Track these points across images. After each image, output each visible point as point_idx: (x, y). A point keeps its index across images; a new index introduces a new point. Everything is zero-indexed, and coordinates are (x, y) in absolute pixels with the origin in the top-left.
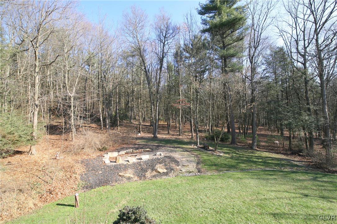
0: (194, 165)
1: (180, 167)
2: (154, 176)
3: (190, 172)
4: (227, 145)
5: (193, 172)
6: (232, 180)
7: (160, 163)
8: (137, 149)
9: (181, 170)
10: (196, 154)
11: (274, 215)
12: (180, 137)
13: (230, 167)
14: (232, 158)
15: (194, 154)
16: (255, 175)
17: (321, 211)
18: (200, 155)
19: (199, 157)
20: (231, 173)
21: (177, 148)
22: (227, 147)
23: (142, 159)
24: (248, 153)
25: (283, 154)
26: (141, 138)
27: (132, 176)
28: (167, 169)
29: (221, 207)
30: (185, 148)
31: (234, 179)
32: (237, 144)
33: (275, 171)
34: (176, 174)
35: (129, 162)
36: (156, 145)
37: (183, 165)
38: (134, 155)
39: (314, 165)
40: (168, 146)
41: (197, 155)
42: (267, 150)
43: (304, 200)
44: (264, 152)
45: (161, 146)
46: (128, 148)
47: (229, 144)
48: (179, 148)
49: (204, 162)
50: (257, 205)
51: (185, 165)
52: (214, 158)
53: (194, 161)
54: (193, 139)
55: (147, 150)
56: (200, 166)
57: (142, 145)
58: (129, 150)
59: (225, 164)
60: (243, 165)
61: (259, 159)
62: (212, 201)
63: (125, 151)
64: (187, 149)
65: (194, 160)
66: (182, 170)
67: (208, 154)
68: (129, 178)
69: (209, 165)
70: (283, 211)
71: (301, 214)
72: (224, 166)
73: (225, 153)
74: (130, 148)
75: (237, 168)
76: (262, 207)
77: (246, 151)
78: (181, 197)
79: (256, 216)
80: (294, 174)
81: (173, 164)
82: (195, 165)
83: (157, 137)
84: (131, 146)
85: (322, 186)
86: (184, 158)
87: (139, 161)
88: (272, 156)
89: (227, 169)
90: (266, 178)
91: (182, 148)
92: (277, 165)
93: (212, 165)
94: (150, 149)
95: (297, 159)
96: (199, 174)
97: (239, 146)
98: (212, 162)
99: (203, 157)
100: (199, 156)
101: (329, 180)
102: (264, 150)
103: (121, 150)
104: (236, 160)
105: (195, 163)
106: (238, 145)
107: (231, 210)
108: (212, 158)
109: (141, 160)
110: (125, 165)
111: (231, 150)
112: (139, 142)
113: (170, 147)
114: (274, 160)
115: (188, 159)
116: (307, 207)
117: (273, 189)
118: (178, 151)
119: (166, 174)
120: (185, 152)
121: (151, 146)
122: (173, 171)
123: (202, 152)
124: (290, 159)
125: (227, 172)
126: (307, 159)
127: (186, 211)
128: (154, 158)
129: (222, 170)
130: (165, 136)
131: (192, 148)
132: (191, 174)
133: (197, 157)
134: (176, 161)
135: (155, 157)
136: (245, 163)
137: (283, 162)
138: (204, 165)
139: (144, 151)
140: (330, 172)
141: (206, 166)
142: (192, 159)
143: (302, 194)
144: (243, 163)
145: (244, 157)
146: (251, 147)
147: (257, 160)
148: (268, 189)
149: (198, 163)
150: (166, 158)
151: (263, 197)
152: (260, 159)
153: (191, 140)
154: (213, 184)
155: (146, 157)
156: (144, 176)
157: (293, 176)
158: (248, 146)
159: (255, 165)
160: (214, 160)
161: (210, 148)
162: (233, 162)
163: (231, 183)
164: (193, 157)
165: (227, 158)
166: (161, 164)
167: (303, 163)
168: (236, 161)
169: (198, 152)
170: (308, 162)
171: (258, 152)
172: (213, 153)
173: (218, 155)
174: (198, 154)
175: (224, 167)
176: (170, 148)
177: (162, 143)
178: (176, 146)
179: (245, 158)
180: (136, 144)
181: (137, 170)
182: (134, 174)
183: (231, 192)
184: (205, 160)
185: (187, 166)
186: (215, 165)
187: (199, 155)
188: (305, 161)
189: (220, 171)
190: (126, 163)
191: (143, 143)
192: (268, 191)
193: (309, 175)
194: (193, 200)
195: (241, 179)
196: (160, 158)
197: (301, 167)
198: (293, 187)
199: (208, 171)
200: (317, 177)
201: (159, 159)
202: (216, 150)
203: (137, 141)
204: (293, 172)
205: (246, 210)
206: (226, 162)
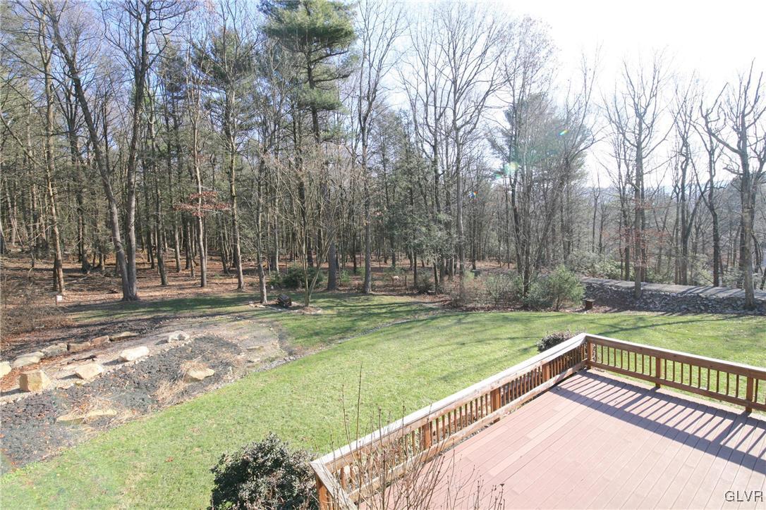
0: (275, 344)
1: (243, 355)
2: (185, 392)
3: (272, 360)
4: (321, 292)
5: (277, 358)
6: (361, 351)
7: (189, 358)
8: (85, 337)
9: (250, 362)
10: (268, 320)
11: (445, 379)
12: (206, 290)
13: (345, 331)
14: (339, 314)
15: (264, 320)
16: (388, 334)
17: (487, 357)
18: (277, 321)
19: (277, 326)
20: (349, 341)
21: (213, 315)
22: (323, 297)
23: (127, 361)
24: (362, 302)
25: (408, 295)
26: (76, 306)
27: (110, 412)
28: (213, 367)
29: (370, 396)
30: (237, 312)
31: (362, 347)
32: (338, 290)
33: (410, 322)
34: (239, 372)
35: (82, 378)
36: (146, 317)
37: (250, 350)
38: (84, 357)
39: (449, 304)
40: (188, 315)
41: (271, 322)
42: (387, 293)
43: (464, 349)
44: (384, 296)
45: (165, 318)
46: (45, 341)
47: (323, 292)
48: (219, 314)
49: (292, 333)
50: (419, 375)
51: (255, 349)
52: (309, 320)
53: (271, 336)
54: (243, 290)
55: (124, 334)
56: (288, 343)
57: (95, 325)
58: (54, 347)
59: (334, 328)
60: (363, 324)
61: (381, 308)
62: (352, 394)
63: (40, 354)
64: (241, 314)
65: (269, 334)
66: (252, 360)
67: (294, 315)
68: (102, 422)
69: (305, 337)
70: (451, 370)
71: (471, 367)
72: (333, 331)
73: (324, 308)
74: (54, 340)
75: (355, 331)
76: (426, 375)
77: (357, 299)
78: (287, 408)
79: (425, 389)
80: (435, 321)
81: (223, 352)
82: (276, 342)
83: (136, 298)
84: (53, 334)
85: (471, 328)
86: (244, 333)
87: (120, 366)
88: (397, 301)
89: (341, 335)
90: (405, 334)
91: (229, 313)
92: (408, 312)
93: (311, 335)
94: (131, 330)
95: (428, 299)
96: (291, 358)
97: (343, 292)
98: (308, 330)
99: (286, 324)
100: (276, 323)
101: (474, 320)
102: (383, 293)
103: (19, 354)
104: (348, 317)
105: (275, 339)
106: (341, 290)
107: (389, 394)
108: (304, 322)
109: (126, 364)
110: (71, 389)
111: (333, 301)
112: (76, 320)
113: (194, 317)
114: (400, 306)
115: (255, 334)
116: (471, 357)
117: (424, 346)
118: (221, 321)
119: (217, 378)
120: (238, 320)
121: (130, 323)
122: (230, 368)
123: (280, 314)
124: (420, 301)
125: (342, 341)
126: (439, 298)
127: (316, 426)
128: (167, 350)
129: (332, 340)
130: (157, 294)
131: (252, 309)
132: (275, 363)
133: (273, 326)
134: (228, 344)
135: (166, 347)
136: (364, 319)
137: (414, 307)
138: (296, 339)
139: (111, 340)
140: (468, 310)
141: (300, 340)
142: (265, 331)
143: (457, 343)
144: (362, 320)
145: (358, 310)
146: (362, 290)
147: (379, 311)
148: (417, 348)
149: (281, 338)
150: (201, 343)
151: (418, 361)
152: (383, 308)
153: (240, 293)
154: (334, 366)
155: (137, 353)
156: (154, 400)
157: (435, 322)
158: (358, 289)
159: (380, 319)
160: (309, 325)
161: (294, 304)
162: (345, 322)
163: (362, 356)
164: (263, 327)
165: (332, 317)
166: (192, 358)
167: (437, 304)
168: (349, 319)
169: (271, 315)
170: (442, 301)
171: (376, 298)
172: (303, 311)
173: (314, 315)
174: (273, 319)
175: (333, 334)
176: (194, 320)
177: (165, 311)
178: (208, 311)
179: (361, 312)
180: (69, 327)
181: (123, 391)
182: (115, 406)
183: (372, 370)
184: (293, 328)
185: (259, 349)
186: (317, 334)
187: (275, 321)
188: (438, 300)
189: (331, 342)
190: (70, 383)
191: (94, 319)
192: (419, 351)
193: (451, 318)
194: (316, 405)
195: (372, 345)
196: (183, 345)
197: (437, 309)
198: (444, 338)
199: (308, 349)
200: (460, 319)
201: (184, 349)
202: (307, 305)
203: (69, 317)
204: (433, 319)
205: (409, 387)
206: (333, 325)
